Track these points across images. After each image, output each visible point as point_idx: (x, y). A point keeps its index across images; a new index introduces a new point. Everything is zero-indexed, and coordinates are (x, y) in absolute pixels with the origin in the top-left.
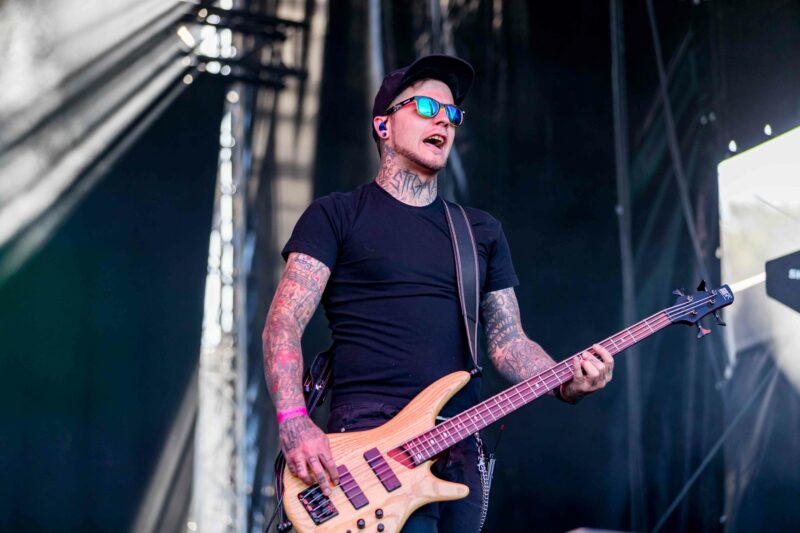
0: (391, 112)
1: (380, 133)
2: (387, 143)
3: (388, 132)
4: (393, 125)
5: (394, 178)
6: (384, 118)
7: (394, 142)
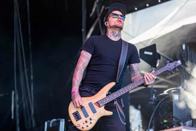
6: (106, 22)
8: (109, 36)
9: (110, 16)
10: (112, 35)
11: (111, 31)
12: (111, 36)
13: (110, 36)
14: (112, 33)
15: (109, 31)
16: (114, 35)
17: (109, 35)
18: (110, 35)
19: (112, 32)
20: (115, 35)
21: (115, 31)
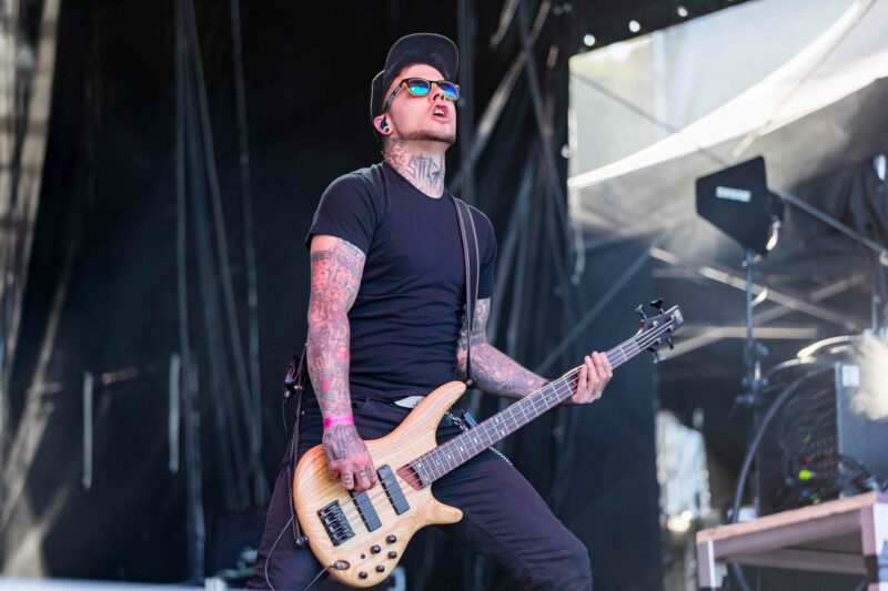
0: (387, 109)
1: (383, 131)
2: (392, 136)
3: (390, 127)
4: (392, 117)
5: (409, 165)
6: (382, 117)
7: (398, 132)
9: (394, 93)
13: (414, 175)
14: (418, 164)
16: (426, 173)
17: (407, 173)
21: (426, 155)
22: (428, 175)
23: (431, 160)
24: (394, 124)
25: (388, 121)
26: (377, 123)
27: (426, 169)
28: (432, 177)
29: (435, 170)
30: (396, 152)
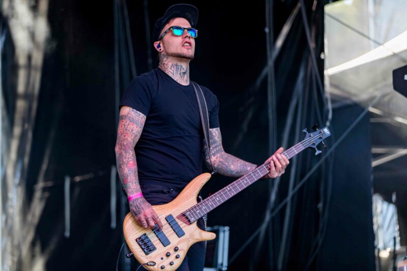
8: (170, 75)
9: (166, 32)
10: (175, 72)
11: (170, 64)
12: (175, 74)
13: (173, 74)
14: (175, 68)
15: (166, 63)
16: (179, 72)
17: (170, 73)
18: (171, 71)
19: (172, 65)
20: (181, 72)
21: (179, 64)
22: (180, 74)
23: (181, 66)
24: (164, 47)
25: (161, 45)
26: (156, 45)
27: (179, 71)
28: (182, 75)
29: (183, 71)
30: (165, 62)
